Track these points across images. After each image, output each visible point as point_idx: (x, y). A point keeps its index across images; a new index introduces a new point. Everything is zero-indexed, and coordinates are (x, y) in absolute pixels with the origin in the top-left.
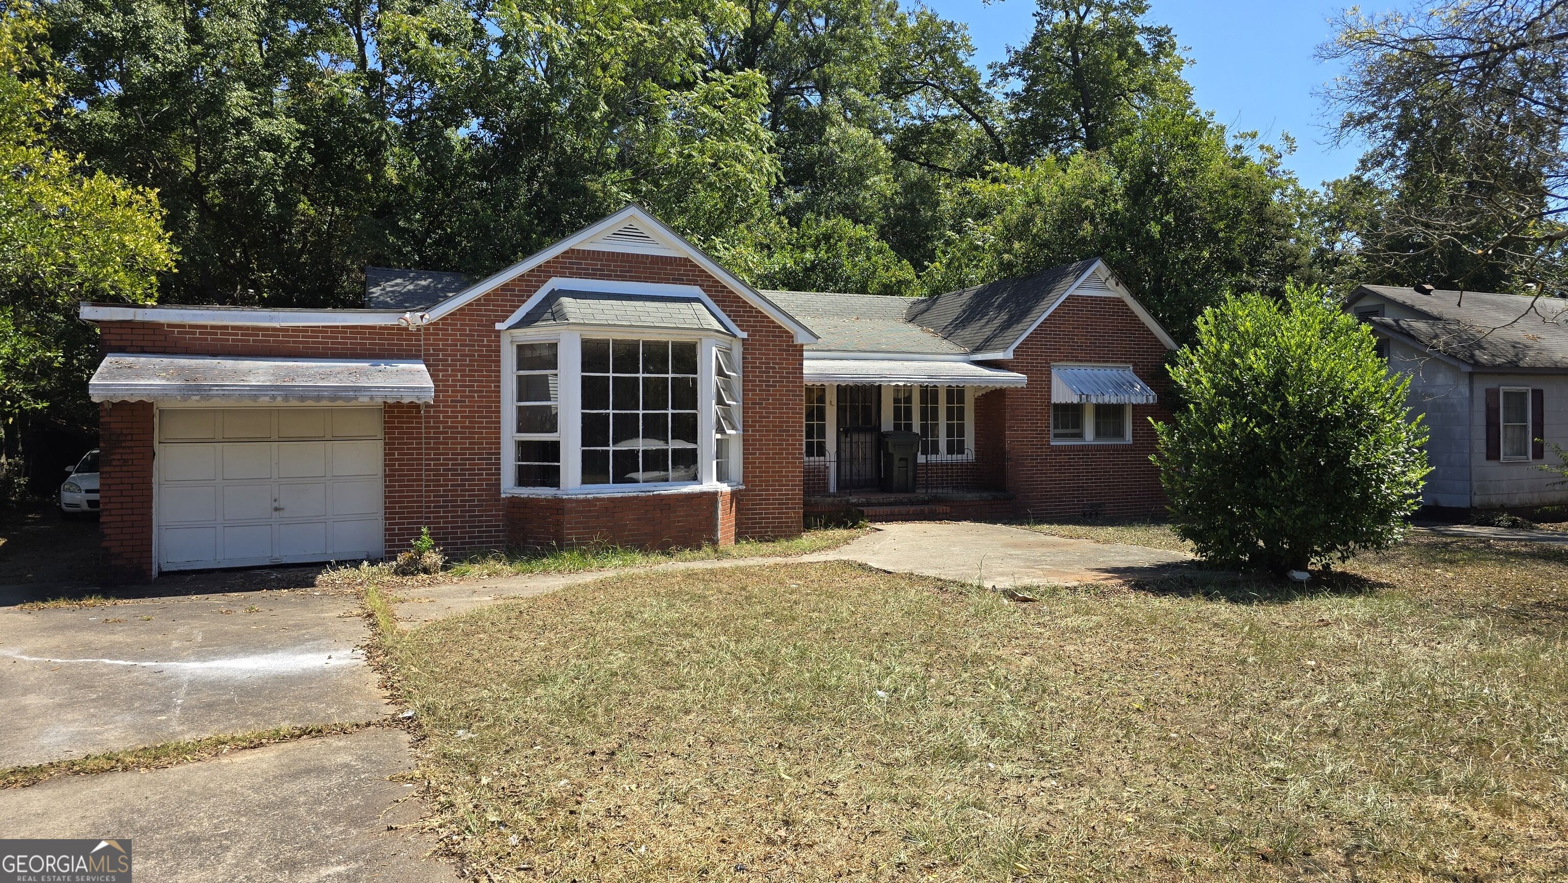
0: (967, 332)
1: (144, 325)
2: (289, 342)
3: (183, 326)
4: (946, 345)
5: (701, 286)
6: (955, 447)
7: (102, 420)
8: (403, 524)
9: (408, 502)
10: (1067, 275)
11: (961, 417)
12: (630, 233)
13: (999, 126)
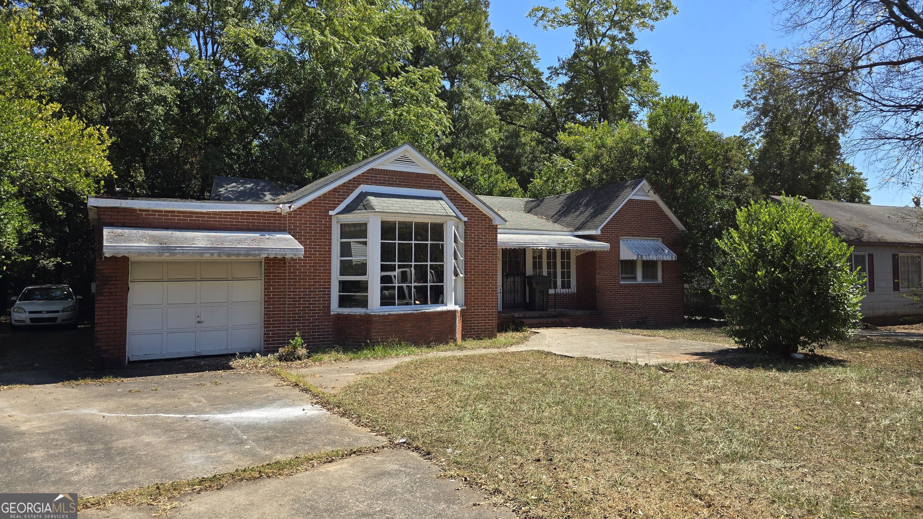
0: (569, 219)
1: (125, 210)
2: (210, 221)
3: (148, 211)
4: (557, 226)
5: (442, 191)
6: (566, 285)
7: (98, 268)
8: (275, 330)
9: (278, 317)
10: (626, 187)
11: (569, 267)
12: (404, 159)
13: (553, 102)
